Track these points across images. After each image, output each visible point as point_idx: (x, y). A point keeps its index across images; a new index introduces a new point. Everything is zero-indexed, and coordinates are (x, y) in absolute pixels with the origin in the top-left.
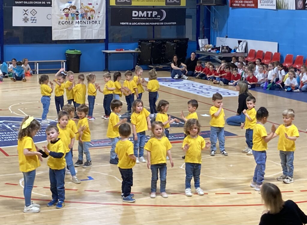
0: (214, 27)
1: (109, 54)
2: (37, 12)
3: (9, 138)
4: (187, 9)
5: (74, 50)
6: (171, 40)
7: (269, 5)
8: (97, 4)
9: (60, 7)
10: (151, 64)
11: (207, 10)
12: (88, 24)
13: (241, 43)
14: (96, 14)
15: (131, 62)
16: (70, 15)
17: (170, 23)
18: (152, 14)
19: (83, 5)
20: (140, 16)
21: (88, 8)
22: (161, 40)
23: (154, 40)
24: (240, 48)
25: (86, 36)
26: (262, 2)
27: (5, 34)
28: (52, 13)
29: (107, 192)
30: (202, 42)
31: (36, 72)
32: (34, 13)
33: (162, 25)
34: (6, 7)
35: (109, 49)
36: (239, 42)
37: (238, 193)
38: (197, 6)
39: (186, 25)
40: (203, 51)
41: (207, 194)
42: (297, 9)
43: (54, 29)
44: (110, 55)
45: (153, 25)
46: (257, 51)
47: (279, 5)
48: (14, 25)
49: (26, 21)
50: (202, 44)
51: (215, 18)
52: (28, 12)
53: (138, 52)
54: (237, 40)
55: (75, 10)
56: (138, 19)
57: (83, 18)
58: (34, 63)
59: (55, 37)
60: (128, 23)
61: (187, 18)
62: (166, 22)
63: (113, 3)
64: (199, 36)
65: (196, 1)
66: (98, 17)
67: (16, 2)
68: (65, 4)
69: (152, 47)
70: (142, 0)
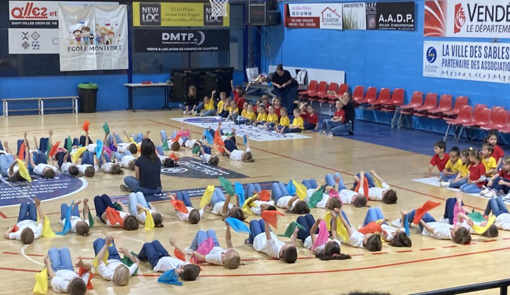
0: (265, 53)
1: (133, 89)
2: (39, 36)
3: (7, 196)
4: (231, 31)
5: (89, 83)
6: (212, 70)
7: (333, 24)
8: (117, 25)
9: (69, 28)
11: (256, 30)
12: (105, 49)
13: (299, 73)
14: (116, 38)
15: (161, 99)
16: (82, 39)
17: (210, 49)
18: (187, 37)
20: (172, 39)
21: (105, 29)
22: (199, 70)
23: (190, 70)
24: (299, 79)
25: (104, 65)
28: (60, 37)
30: (251, 72)
31: (41, 112)
32: (36, 37)
33: (200, 51)
35: (133, 82)
36: (297, 71)
38: (244, 26)
39: (230, 50)
42: (368, 28)
43: (63, 57)
44: (135, 90)
45: (188, 51)
46: (319, 82)
47: (346, 24)
48: (12, 51)
49: (26, 47)
50: (251, 75)
51: (266, 42)
53: (170, 85)
54: (294, 68)
56: (170, 43)
57: (98, 43)
58: (37, 100)
59: (63, 67)
60: (156, 49)
61: (232, 41)
62: (205, 47)
63: (137, 23)
64: (247, 65)
65: (242, 21)
66: (119, 41)
67: (12, 23)
68: (75, 24)
69: (188, 78)
70: (174, 20)
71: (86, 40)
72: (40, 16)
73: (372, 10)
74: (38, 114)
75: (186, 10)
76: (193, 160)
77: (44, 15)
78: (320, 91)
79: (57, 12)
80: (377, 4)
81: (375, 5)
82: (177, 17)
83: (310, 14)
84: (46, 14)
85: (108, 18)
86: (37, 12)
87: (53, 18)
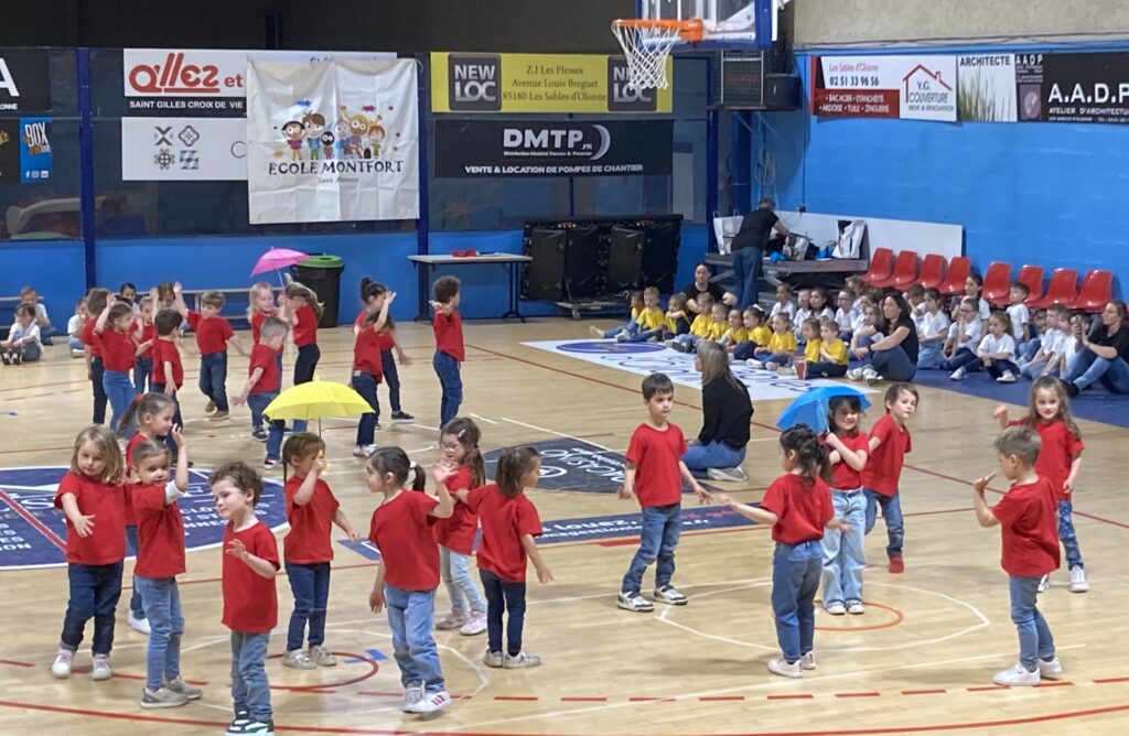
0: (762, 180)
1: (430, 267)
2: (198, 135)
4: (675, 123)
5: (321, 254)
6: (629, 222)
7: (934, 108)
8: (391, 108)
9: (273, 117)
10: (565, 297)
11: (740, 124)
12: (362, 170)
13: (848, 229)
14: (389, 139)
15: (501, 293)
16: (305, 144)
17: (624, 168)
18: (565, 139)
20: (527, 145)
21: (361, 120)
22: (596, 221)
23: (573, 222)
25: (358, 209)
26: (912, 98)
27: (98, 206)
28: (249, 139)
30: (726, 227)
32: (191, 137)
33: (597, 174)
34: (99, 118)
35: (430, 251)
36: (843, 225)
37: (838, 696)
38: (708, 112)
39: (674, 170)
41: (742, 698)
42: (1023, 117)
43: (256, 190)
44: (434, 270)
45: (569, 174)
46: (897, 253)
47: (965, 108)
48: (129, 174)
49: (165, 164)
50: (725, 233)
51: (764, 151)
52: (171, 136)
53: (522, 259)
54: (834, 220)
56: (523, 154)
57: (345, 153)
58: (193, 295)
59: (257, 215)
60: (489, 169)
61: (677, 150)
62: (612, 165)
63: (441, 103)
64: (716, 209)
65: (705, 97)
67: (132, 103)
68: (288, 107)
69: (568, 243)
70: (533, 96)
71: (315, 146)
72: (201, 86)
73: (1031, 72)
75: (565, 72)
76: (581, 447)
77: (210, 84)
78: (900, 275)
79: (242, 76)
80: (1044, 55)
81: (1040, 58)
82: (542, 90)
83: (876, 82)
84: (216, 83)
85: (369, 90)
86: (194, 75)
87: (234, 92)
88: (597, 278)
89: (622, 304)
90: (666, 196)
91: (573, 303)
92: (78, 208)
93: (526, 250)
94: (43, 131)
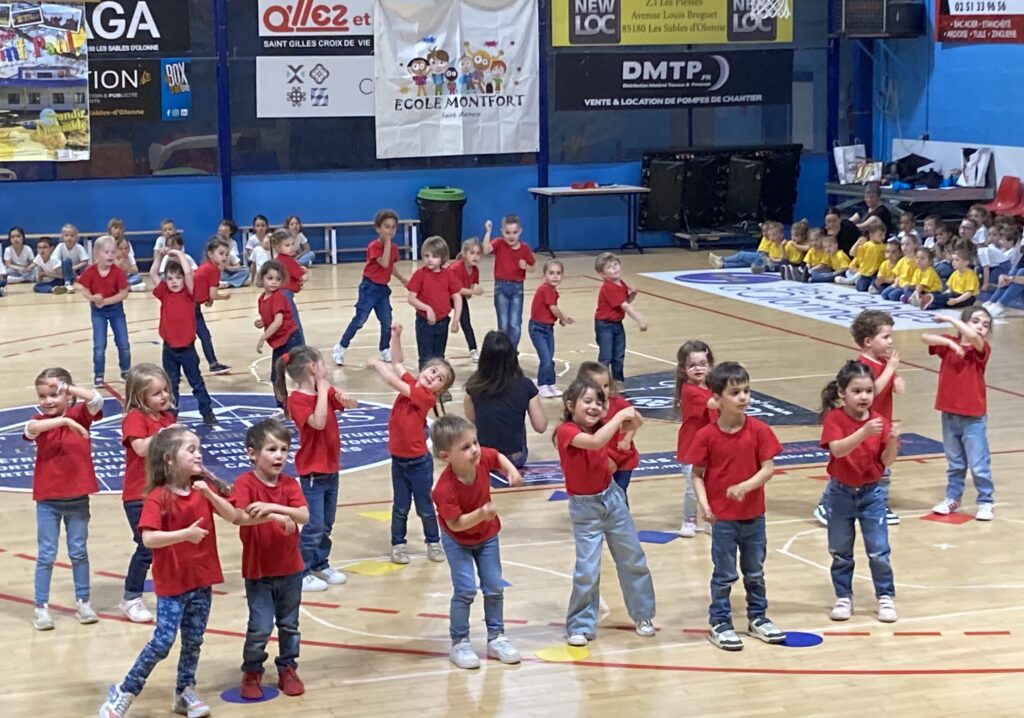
0: (884, 109)
1: (550, 200)
2: (328, 73)
4: (796, 53)
5: (444, 188)
6: (747, 152)
8: (512, 43)
9: (400, 55)
10: (682, 229)
11: (862, 51)
12: (484, 105)
13: (973, 157)
14: (510, 74)
15: (619, 223)
16: (429, 79)
17: (743, 98)
18: (684, 70)
19: (470, 48)
20: (646, 77)
21: (484, 55)
22: (716, 152)
23: (690, 153)
24: (971, 173)
25: (480, 143)
27: (234, 143)
28: (376, 75)
29: (552, 624)
30: (847, 157)
31: (331, 257)
33: (716, 104)
34: (235, 58)
35: (549, 183)
36: (968, 153)
37: (967, 633)
38: (830, 39)
39: (794, 100)
40: (848, 185)
41: (868, 634)
43: (382, 125)
44: (554, 202)
45: (688, 105)
48: (263, 111)
49: (297, 101)
50: (846, 162)
51: (887, 78)
52: (303, 74)
53: (641, 190)
55: (445, 64)
56: (642, 86)
57: (468, 88)
58: (323, 228)
59: (385, 148)
60: (608, 102)
61: (799, 79)
62: (731, 95)
63: (561, 38)
64: (837, 138)
65: (826, 25)
66: (516, 83)
67: (266, 42)
68: (414, 44)
69: (686, 173)
70: (652, 28)
71: (438, 82)
72: (331, 25)
74: (324, 262)
75: (684, 3)
77: (339, 23)
79: (369, 14)
82: (660, 22)
83: (1003, 7)
84: (345, 21)
85: (493, 26)
86: (324, 15)
87: (362, 30)
88: (716, 209)
89: (740, 235)
90: (786, 126)
91: (690, 234)
92: (216, 144)
93: (644, 181)
94: (183, 71)
